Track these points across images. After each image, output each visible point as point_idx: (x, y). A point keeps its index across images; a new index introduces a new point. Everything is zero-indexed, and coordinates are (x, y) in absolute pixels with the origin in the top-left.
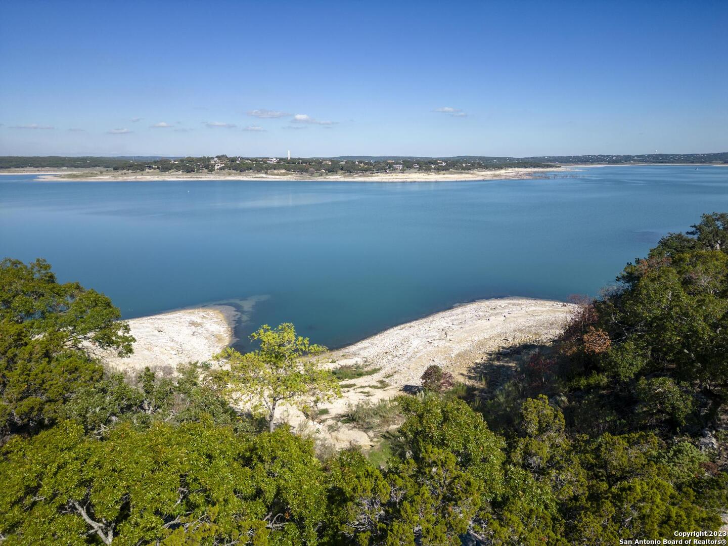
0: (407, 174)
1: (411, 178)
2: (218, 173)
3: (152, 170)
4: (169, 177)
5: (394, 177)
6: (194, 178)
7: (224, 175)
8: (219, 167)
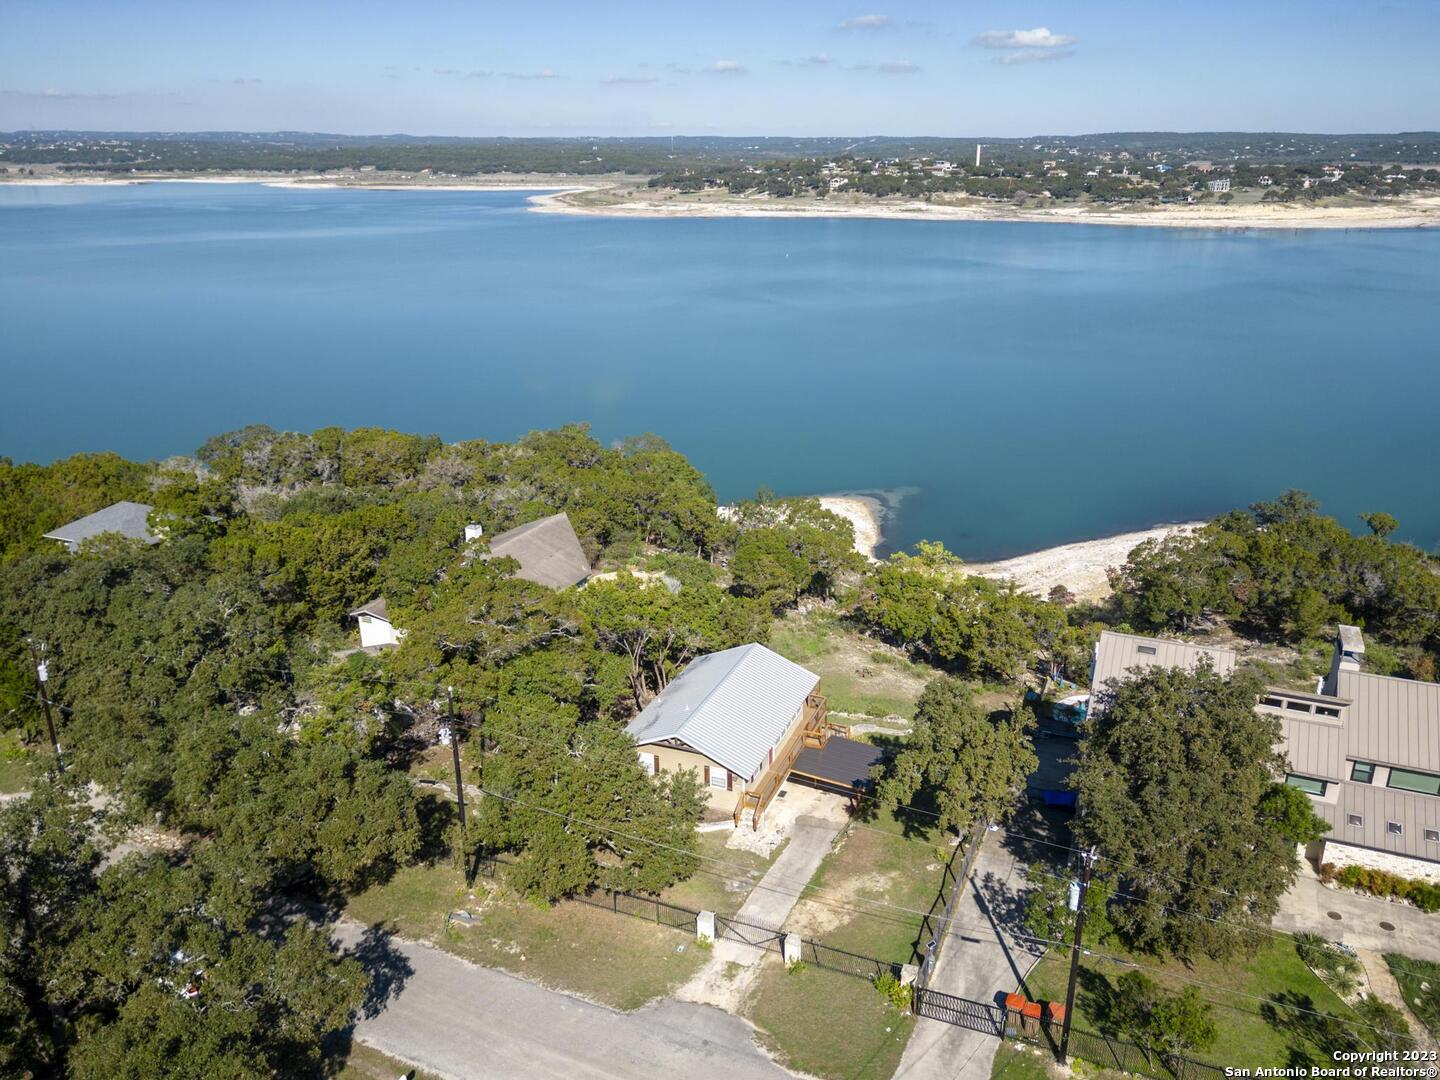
0: (1235, 207)
1: (1242, 219)
2: (834, 198)
3: (715, 188)
4: (747, 207)
5: (1203, 214)
6: (791, 210)
7: (846, 203)
8: (837, 185)
